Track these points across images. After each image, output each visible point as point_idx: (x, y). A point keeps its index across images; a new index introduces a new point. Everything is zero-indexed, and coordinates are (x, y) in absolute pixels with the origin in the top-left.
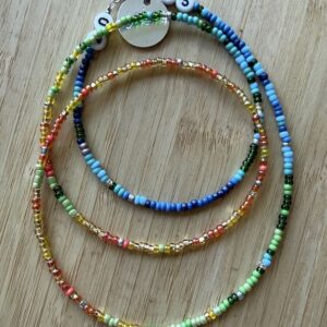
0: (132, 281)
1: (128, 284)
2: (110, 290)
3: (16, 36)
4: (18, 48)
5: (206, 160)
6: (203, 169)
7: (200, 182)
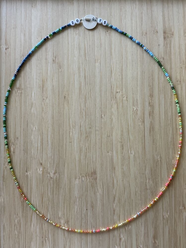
0: (97, 132)
1: (98, 131)
2: (102, 128)
3: (148, 189)
4: (146, 186)
5: (86, 170)
6: (86, 167)
7: (86, 163)
